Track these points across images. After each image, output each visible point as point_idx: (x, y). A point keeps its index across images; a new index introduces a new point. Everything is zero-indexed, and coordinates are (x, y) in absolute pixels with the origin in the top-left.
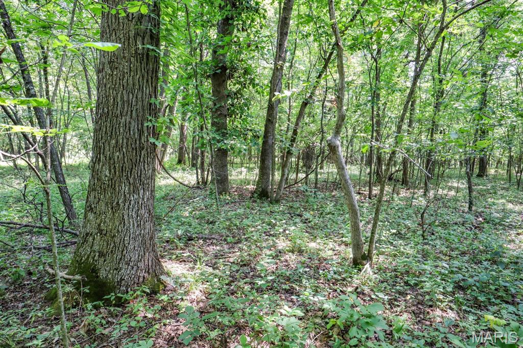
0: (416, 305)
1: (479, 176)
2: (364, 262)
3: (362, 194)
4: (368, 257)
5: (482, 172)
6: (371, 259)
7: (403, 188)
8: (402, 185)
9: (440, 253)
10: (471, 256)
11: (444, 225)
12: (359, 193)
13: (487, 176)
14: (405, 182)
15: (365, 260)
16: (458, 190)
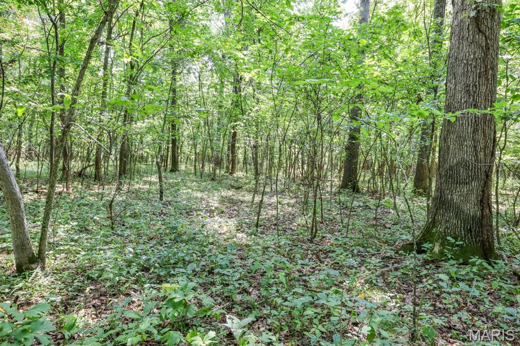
0: (98, 298)
1: (172, 171)
2: (33, 266)
3: (42, 192)
4: (38, 259)
5: (174, 169)
6: (43, 261)
7: (96, 184)
8: (95, 181)
9: (129, 242)
10: (158, 240)
11: (135, 216)
12: (37, 192)
13: (178, 171)
14: (97, 177)
15: (33, 262)
16: (150, 183)
